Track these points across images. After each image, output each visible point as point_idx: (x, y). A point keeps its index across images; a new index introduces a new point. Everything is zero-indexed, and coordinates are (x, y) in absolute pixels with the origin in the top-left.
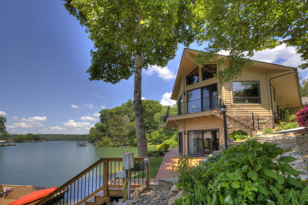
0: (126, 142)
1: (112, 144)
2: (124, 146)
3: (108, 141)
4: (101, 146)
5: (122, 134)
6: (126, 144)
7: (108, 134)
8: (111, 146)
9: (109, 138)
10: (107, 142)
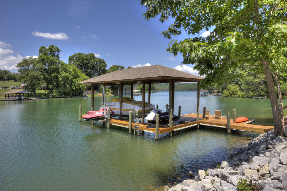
0: (262, 91)
1: (241, 94)
2: (260, 97)
3: (236, 90)
4: (228, 97)
5: (257, 80)
6: (261, 94)
7: (234, 81)
8: (239, 97)
9: (237, 86)
10: (235, 92)
